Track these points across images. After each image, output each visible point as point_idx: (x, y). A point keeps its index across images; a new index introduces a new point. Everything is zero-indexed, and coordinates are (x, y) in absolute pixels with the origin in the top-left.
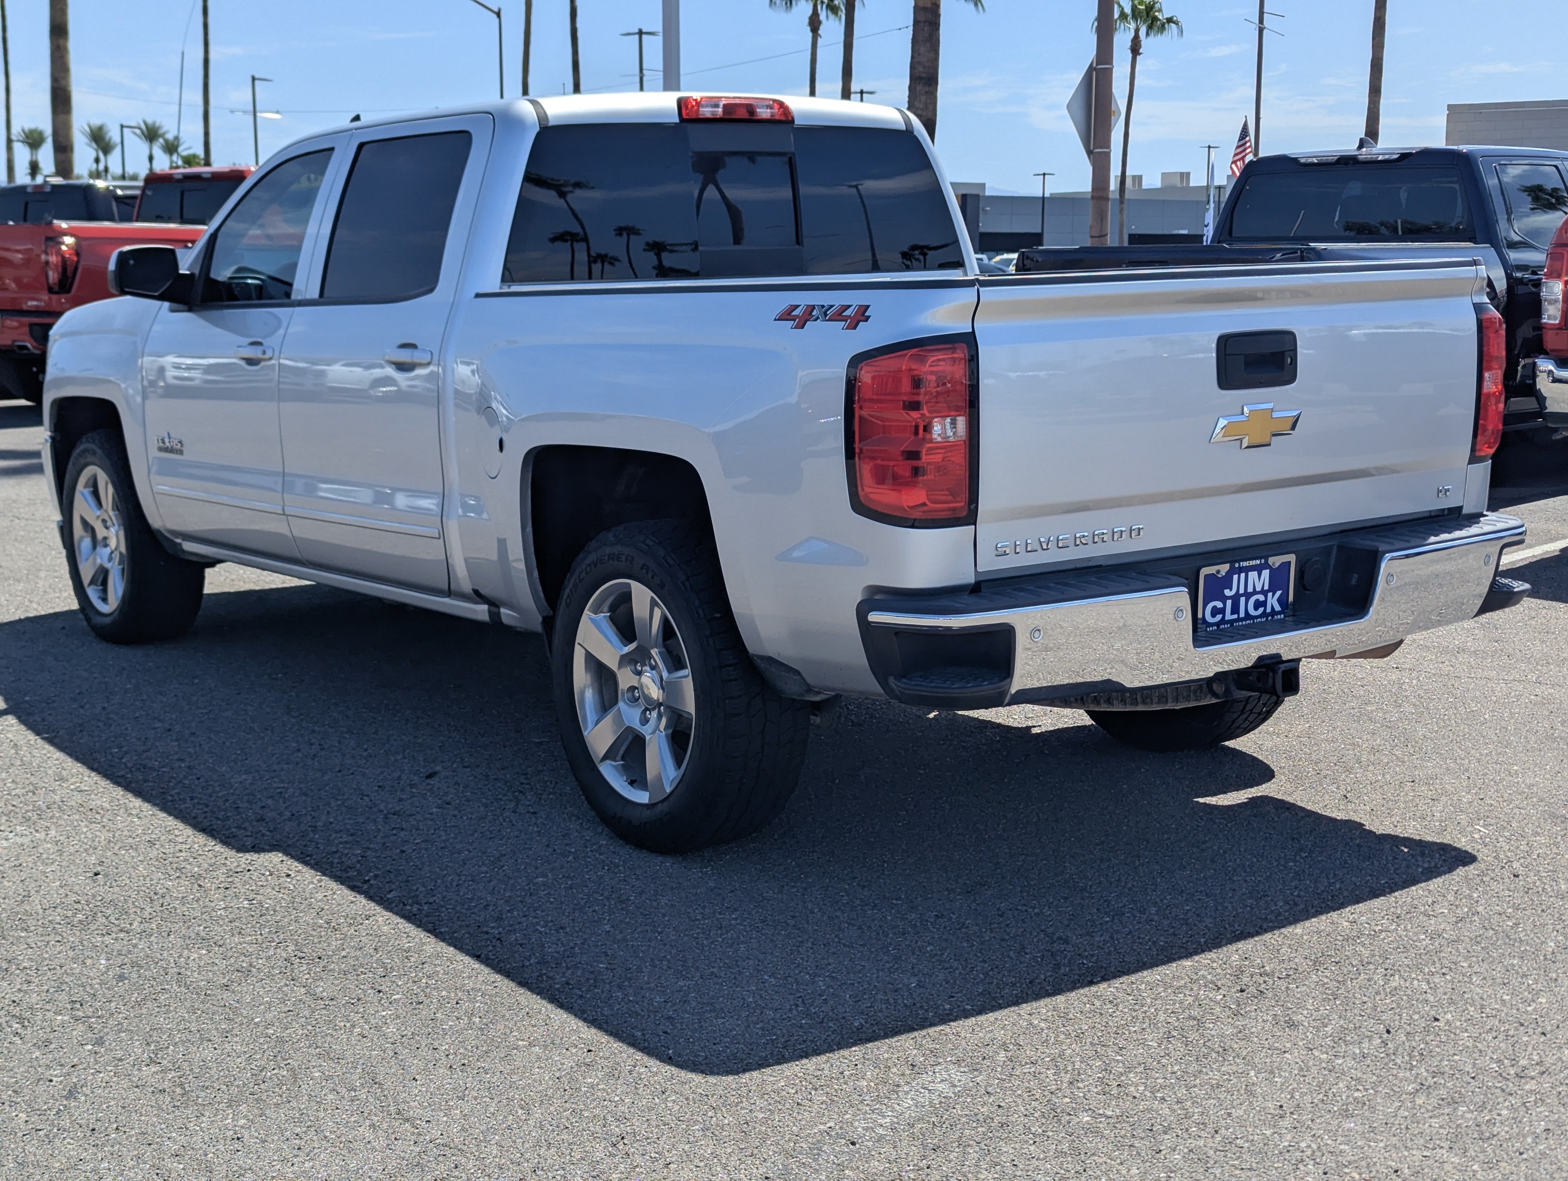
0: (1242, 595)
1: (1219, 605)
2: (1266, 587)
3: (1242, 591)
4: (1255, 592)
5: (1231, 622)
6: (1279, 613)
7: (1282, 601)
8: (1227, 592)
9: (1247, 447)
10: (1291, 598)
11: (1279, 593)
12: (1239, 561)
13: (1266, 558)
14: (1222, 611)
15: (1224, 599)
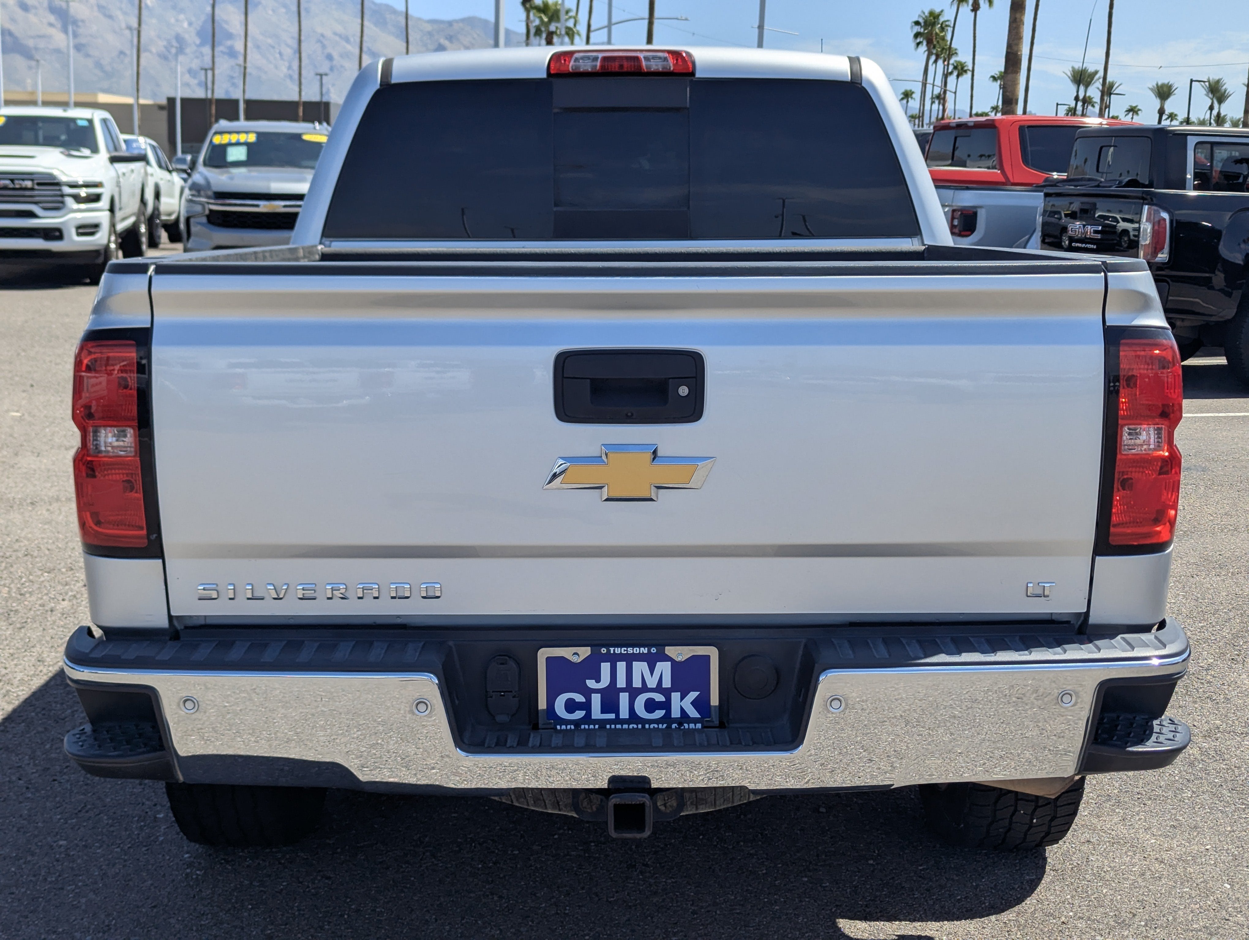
0: (623, 690)
1: (579, 698)
2: (667, 683)
3: (621, 682)
4: (645, 688)
5: (602, 723)
6: (695, 721)
7: (701, 704)
8: (591, 683)
9: (607, 500)
10: (715, 701)
11: (693, 695)
12: (607, 646)
13: (661, 646)
14: (586, 707)
15: (588, 693)
